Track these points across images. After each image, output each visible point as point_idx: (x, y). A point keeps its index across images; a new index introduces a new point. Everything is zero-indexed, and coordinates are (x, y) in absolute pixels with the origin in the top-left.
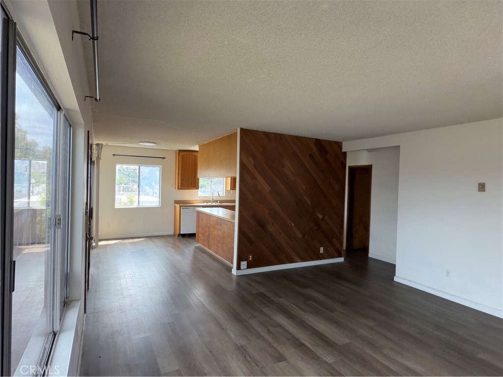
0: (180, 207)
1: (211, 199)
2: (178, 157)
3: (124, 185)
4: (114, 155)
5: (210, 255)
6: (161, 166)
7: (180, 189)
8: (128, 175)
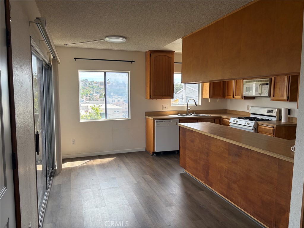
0: (154, 120)
1: (186, 110)
2: (149, 60)
3: (90, 96)
4: (75, 59)
5: (212, 195)
6: (129, 72)
7: (152, 99)
8: (92, 88)
